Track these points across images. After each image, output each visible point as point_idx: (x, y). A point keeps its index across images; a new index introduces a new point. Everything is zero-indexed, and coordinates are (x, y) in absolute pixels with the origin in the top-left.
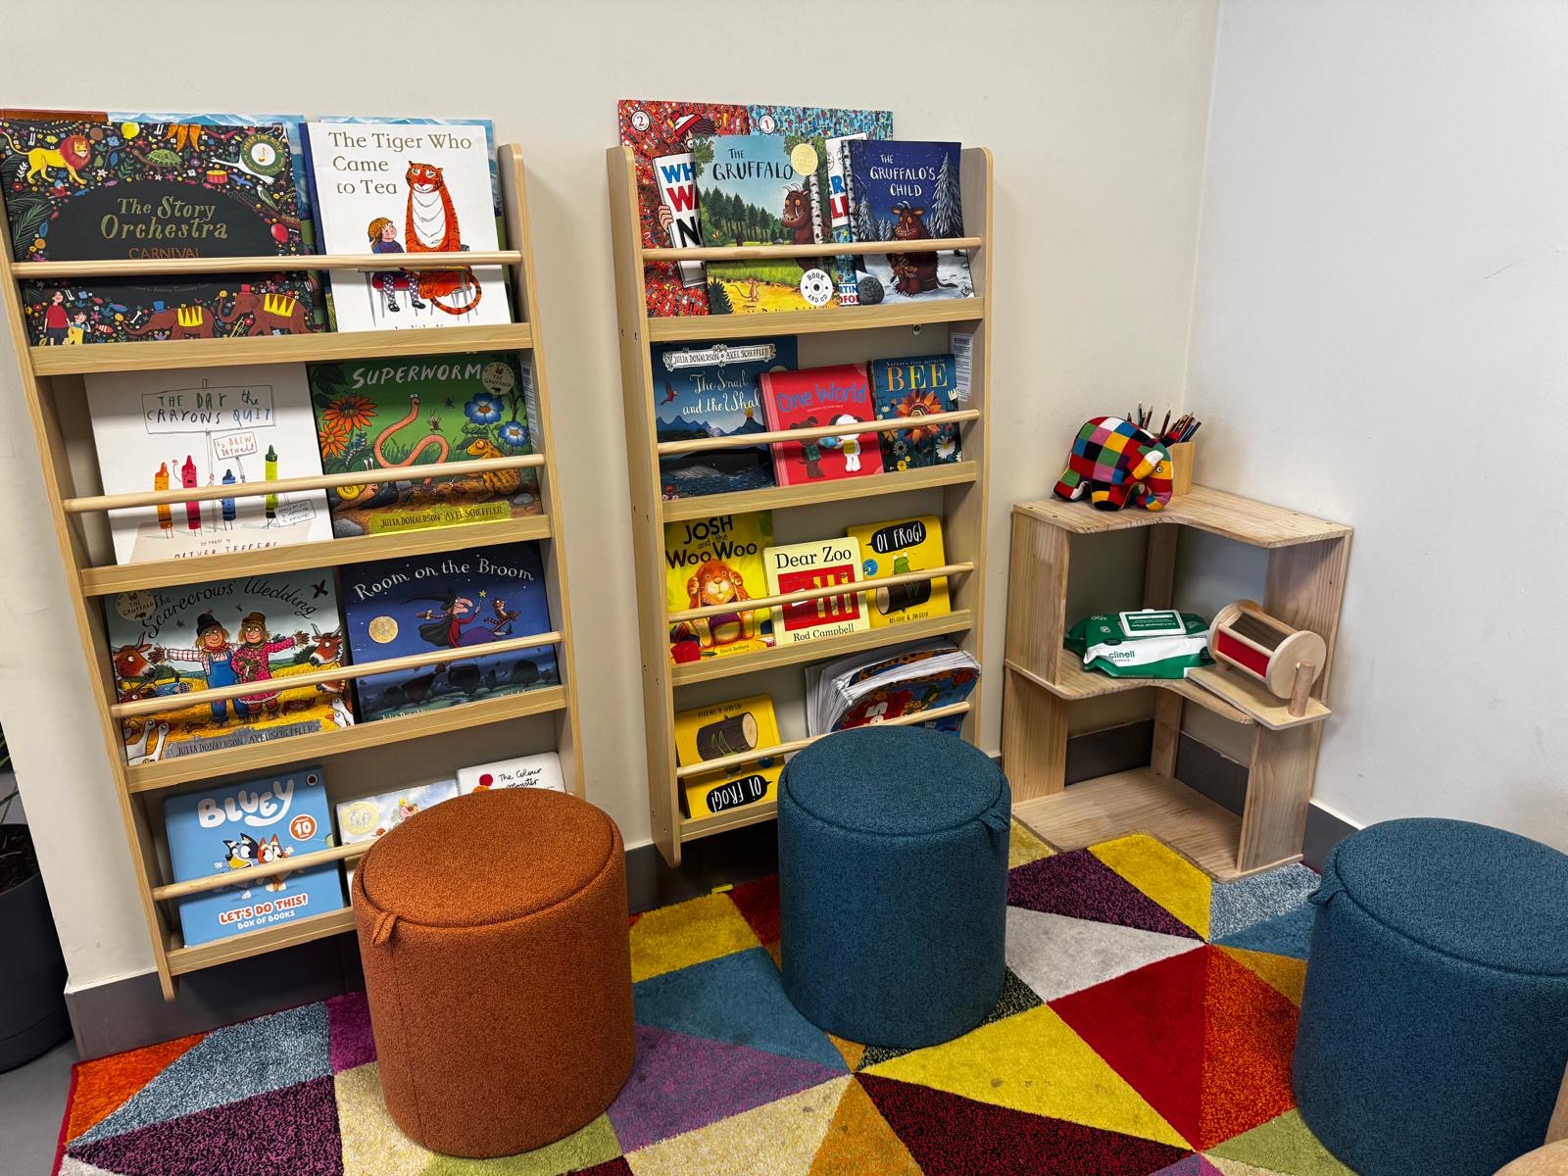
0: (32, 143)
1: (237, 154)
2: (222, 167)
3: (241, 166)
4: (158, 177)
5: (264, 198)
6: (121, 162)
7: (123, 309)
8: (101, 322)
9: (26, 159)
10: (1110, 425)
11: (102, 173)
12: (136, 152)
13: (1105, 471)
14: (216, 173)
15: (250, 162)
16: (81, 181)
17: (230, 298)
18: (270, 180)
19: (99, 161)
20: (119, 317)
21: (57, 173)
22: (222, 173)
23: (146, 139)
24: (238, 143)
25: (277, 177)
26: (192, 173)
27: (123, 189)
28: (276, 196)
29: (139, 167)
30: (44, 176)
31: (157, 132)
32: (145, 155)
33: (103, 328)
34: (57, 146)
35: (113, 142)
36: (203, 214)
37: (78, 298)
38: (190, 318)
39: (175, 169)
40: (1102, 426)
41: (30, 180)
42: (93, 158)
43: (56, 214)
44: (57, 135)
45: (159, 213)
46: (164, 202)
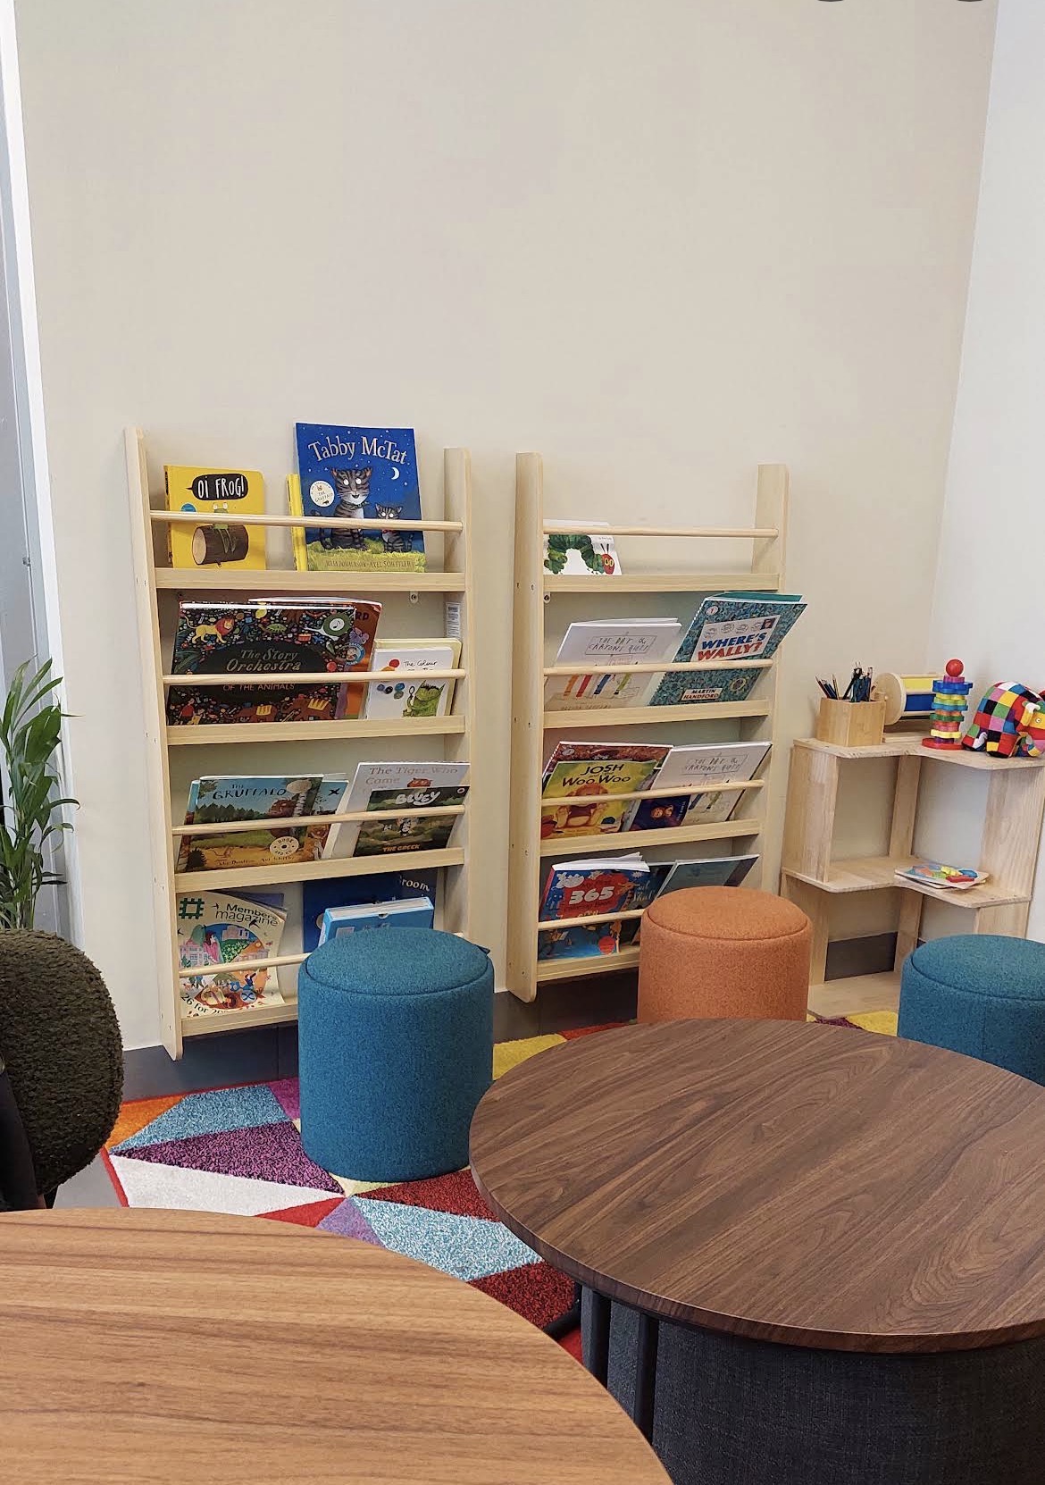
0: (200, 622)
1: (321, 625)
2: (310, 632)
3: (322, 631)
4: (269, 639)
5: (329, 649)
6: (250, 630)
7: (226, 706)
8: (212, 713)
9: (194, 631)
10: (1006, 687)
11: (237, 637)
12: (260, 626)
13: (998, 722)
14: (305, 635)
15: (327, 630)
16: (223, 642)
17: (291, 701)
18: (336, 638)
19: (237, 630)
20: (223, 711)
21: (211, 638)
22: (309, 635)
23: (269, 618)
24: (324, 618)
25: (341, 637)
26: (290, 636)
27: (247, 645)
28: (337, 647)
29: (260, 633)
30: (202, 639)
31: (277, 614)
32: (265, 627)
33: (212, 716)
34: (215, 623)
35: (249, 620)
36: (289, 657)
37: (202, 702)
38: (264, 710)
39: (281, 634)
40: (999, 687)
41: (194, 642)
42: (234, 628)
43: (203, 659)
44: (216, 618)
45: (264, 658)
46: (269, 651)
